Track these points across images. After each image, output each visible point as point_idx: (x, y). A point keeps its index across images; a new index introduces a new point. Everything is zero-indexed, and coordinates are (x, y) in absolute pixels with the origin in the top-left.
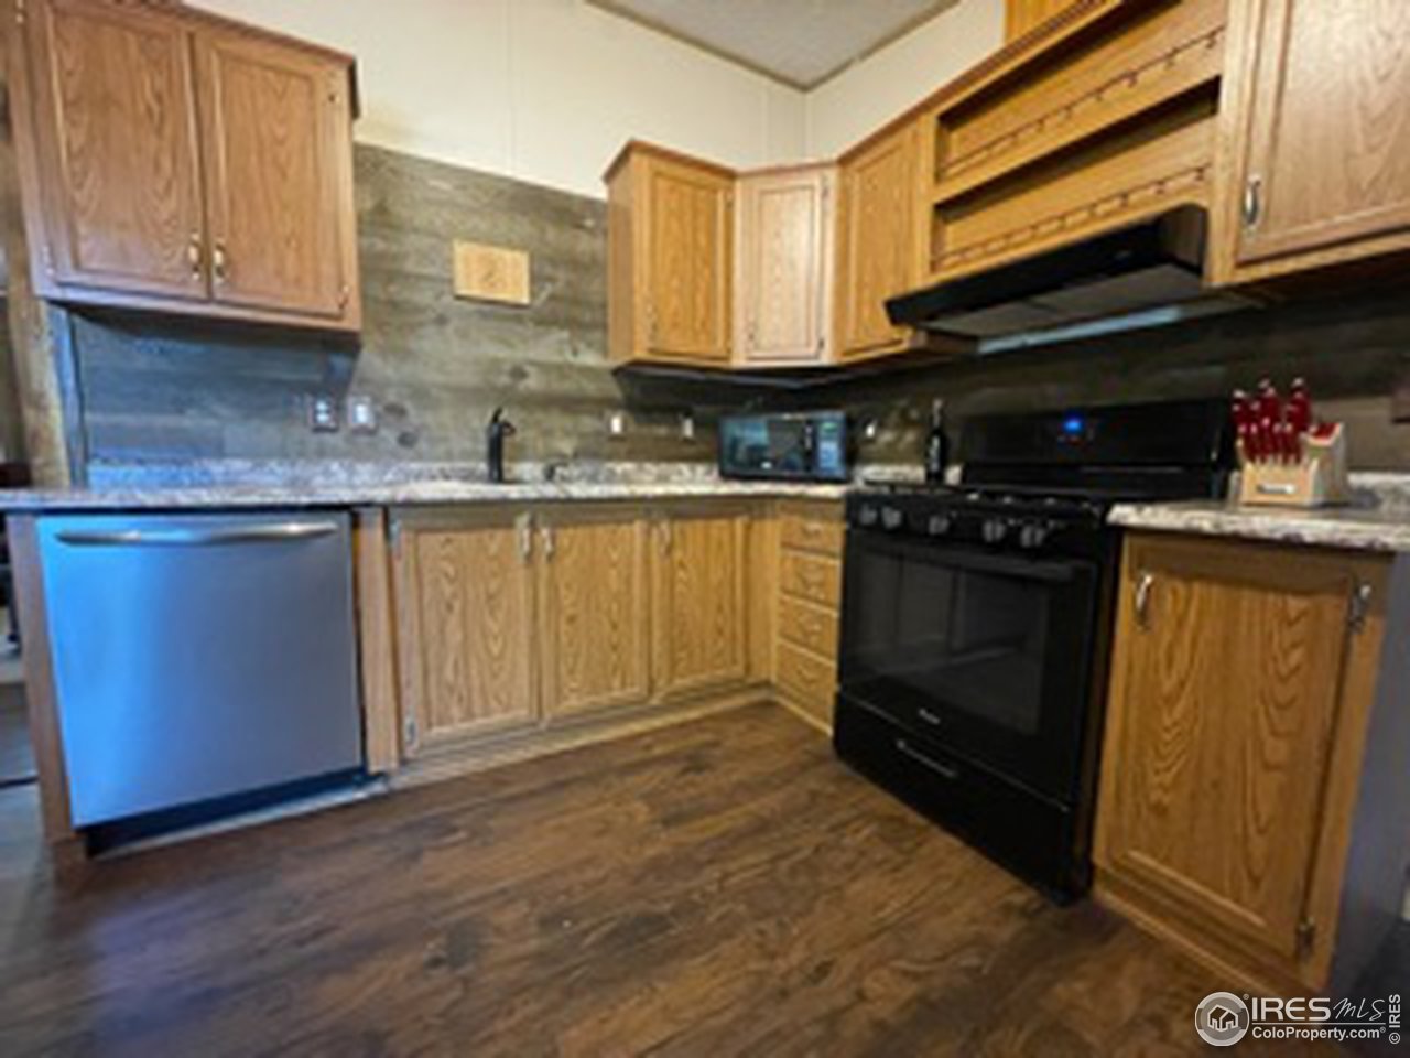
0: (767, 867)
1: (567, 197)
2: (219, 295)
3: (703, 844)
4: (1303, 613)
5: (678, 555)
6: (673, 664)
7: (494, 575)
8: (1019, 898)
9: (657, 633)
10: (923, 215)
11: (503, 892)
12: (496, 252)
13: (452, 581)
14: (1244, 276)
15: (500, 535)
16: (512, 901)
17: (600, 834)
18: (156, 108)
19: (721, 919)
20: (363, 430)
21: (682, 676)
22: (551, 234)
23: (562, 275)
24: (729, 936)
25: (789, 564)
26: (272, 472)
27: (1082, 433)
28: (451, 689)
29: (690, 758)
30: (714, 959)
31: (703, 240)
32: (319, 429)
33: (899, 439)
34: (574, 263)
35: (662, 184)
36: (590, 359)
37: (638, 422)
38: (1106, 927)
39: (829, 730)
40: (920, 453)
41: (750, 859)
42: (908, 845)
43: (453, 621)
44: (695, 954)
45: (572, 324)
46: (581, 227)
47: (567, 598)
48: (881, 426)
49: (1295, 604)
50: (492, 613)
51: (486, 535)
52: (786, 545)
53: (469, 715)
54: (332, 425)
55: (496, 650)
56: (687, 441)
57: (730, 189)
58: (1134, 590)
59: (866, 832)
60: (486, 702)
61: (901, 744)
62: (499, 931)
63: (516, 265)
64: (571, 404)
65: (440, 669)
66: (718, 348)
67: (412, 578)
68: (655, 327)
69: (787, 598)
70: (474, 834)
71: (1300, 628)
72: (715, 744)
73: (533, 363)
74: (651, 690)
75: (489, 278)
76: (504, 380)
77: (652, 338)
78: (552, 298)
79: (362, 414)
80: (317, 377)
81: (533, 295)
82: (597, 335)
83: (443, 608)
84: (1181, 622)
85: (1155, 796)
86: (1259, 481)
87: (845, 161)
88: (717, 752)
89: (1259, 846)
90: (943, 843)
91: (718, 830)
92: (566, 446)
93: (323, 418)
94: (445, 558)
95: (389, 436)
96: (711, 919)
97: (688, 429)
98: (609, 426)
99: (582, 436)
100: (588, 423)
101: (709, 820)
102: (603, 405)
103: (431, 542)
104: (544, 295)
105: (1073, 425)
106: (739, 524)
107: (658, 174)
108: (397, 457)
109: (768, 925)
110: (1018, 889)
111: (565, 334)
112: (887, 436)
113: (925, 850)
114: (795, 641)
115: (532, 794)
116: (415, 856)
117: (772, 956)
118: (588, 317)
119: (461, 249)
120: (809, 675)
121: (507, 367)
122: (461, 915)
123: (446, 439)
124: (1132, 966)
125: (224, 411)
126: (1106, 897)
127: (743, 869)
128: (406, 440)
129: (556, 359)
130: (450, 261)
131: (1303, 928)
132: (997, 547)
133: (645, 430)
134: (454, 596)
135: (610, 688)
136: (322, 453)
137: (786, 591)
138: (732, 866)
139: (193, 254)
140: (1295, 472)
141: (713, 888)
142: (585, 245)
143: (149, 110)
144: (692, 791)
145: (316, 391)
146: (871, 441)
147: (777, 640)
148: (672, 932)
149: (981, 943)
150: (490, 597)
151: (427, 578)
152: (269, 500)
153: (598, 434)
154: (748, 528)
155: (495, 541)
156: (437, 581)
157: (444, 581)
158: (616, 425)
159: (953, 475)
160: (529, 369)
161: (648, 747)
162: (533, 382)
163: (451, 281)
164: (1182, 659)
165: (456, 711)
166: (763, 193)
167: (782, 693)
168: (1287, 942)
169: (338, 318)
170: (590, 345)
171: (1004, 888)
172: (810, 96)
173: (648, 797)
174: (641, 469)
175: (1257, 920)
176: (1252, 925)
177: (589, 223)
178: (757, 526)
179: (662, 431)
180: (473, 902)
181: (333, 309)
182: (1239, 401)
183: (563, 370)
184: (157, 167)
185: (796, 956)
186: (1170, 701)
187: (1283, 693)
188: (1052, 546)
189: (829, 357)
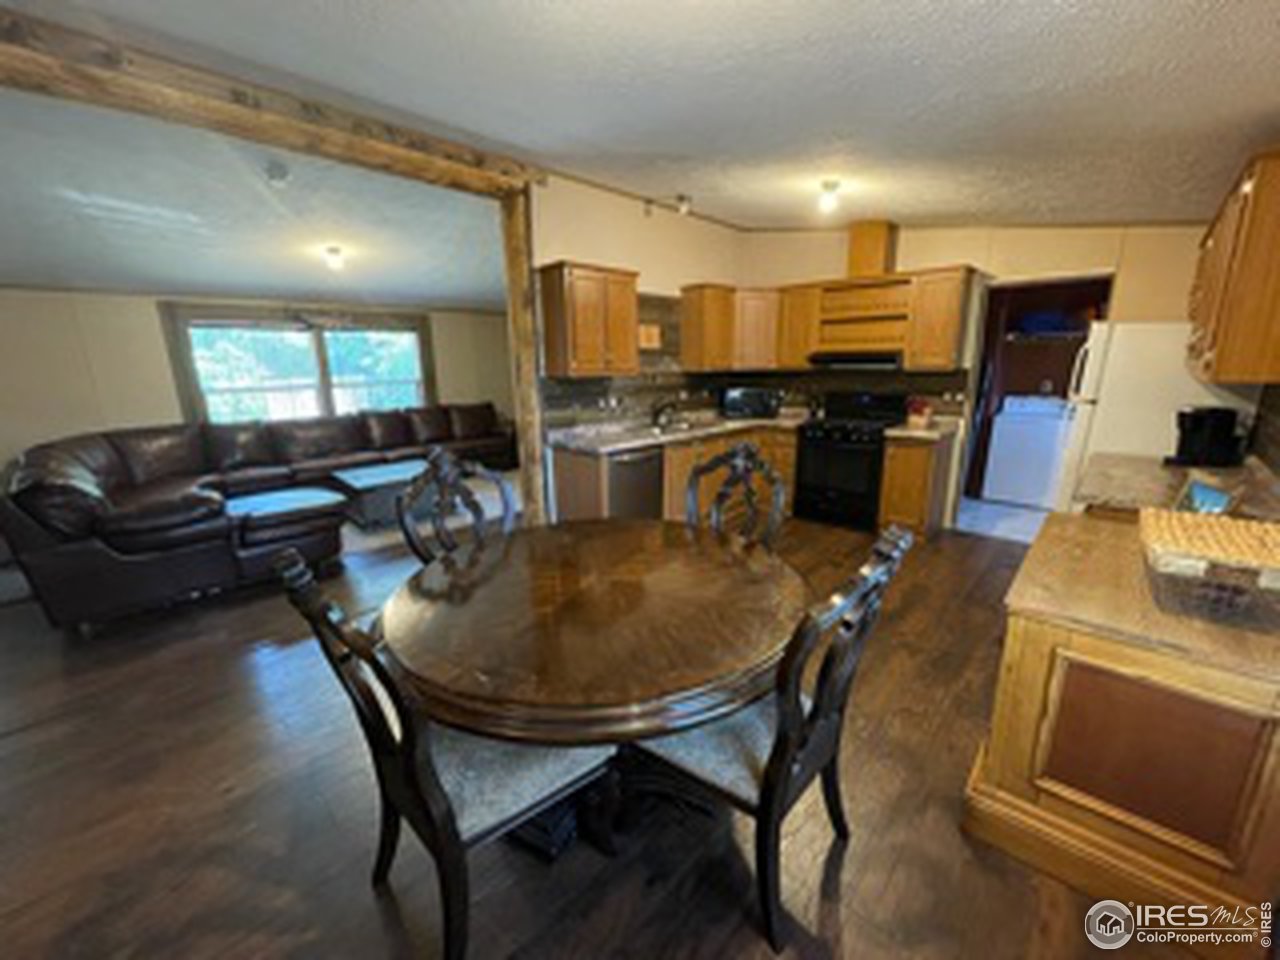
10: (816, 323)
12: (651, 327)
14: (913, 369)
20: (614, 409)
22: (668, 317)
23: (668, 332)
27: (869, 400)
32: (602, 410)
34: (673, 327)
36: (675, 368)
37: (690, 394)
40: (808, 405)
45: (672, 354)
46: (673, 311)
48: (787, 393)
54: (605, 409)
57: (733, 296)
58: (890, 450)
63: (656, 332)
73: (659, 373)
75: (648, 340)
76: (651, 382)
78: (667, 343)
79: (613, 402)
81: (661, 344)
82: (678, 357)
86: (914, 421)
87: (783, 290)
93: (602, 406)
95: (621, 411)
97: (705, 394)
98: (681, 397)
102: (680, 388)
104: (664, 343)
105: (866, 398)
111: (668, 359)
112: (790, 396)
118: (675, 349)
119: (641, 329)
121: (651, 376)
128: (626, 412)
129: (666, 370)
132: (855, 442)
136: (603, 421)
140: (922, 419)
142: (674, 319)
145: (601, 396)
146: (784, 397)
158: (684, 396)
159: (821, 414)
160: (657, 376)
162: (659, 381)
163: (638, 343)
166: (745, 298)
170: (676, 361)
182: (912, 402)
183: (667, 374)
188: (872, 441)
189: (773, 366)
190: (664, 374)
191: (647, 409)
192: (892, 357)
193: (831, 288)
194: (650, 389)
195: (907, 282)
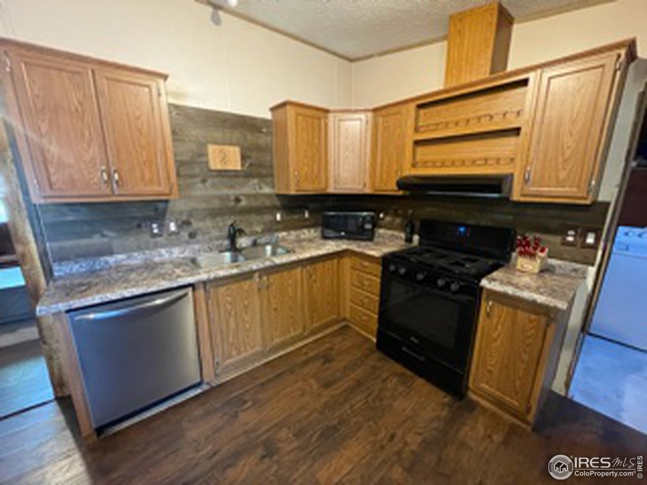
0: (364, 401)
1: (254, 119)
2: (117, 193)
3: (341, 393)
4: (535, 320)
5: (314, 277)
6: (312, 317)
7: (246, 298)
8: (447, 400)
9: (306, 308)
10: (409, 144)
11: (276, 425)
12: (227, 148)
13: (230, 304)
14: (523, 199)
15: (248, 282)
16: (281, 428)
17: (302, 395)
18: (79, 108)
19: (355, 423)
20: (173, 233)
21: (316, 322)
22: (249, 137)
23: (254, 155)
24: (359, 429)
25: (355, 276)
26: (136, 258)
27: (465, 232)
28: (232, 345)
29: (324, 356)
30: (357, 439)
31: (316, 141)
32: (155, 235)
33: (394, 221)
34: (260, 149)
35: (300, 118)
36: (267, 190)
37: (287, 214)
38: (472, 406)
39: (375, 340)
40: (402, 228)
41: (358, 398)
42: (409, 384)
43: (232, 320)
44: (351, 438)
45: (260, 176)
46: (261, 132)
47: (273, 302)
48: (386, 214)
49: (533, 317)
50: (246, 313)
51: (242, 283)
52: (352, 268)
53: (239, 353)
54: (160, 233)
55: (248, 326)
56: (307, 220)
57: (326, 118)
58: (486, 306)
59: (394, 381)
60: (245, 347)
61: (404, 349)
62: (280, 441)
63: (234, 152)
64: (258, 211)
65: (228, 338)
66: (323, 185)
67: (215, 306)
68: (298, 181)
69: (354, 288)
70: (254, 403)
71: (535, 324)
72: (331, 349)
73: (244, 195)
74: (304, 328)
75: (223, 160)
76: (232, 204)
77: (297, 185)
78: (251, 165)
79: (173, 227)
80: (152, 214)
81: (243, 165)
82: (269, 180)
83: (227, 315)
84: (500, 317)
85: (489, 367)
86: (523, 263)
87: (375, 110)
88: (334, 352)
89: (518, 383)
90: (420, 381)
91: (344, 388)
92: (259, 229)
93: (156, 231)
94: (228, 296)
95: (185, 234)
96: (352, 424)
97: (307, 215)
98: (275, 217)
99: (264, 223)
100: (267, 218)
101: (340, 383)
102: (273, 209)
103: (222, 290)
104: (247, 165)
105: (462, 229)
106: (335, 261)
107: (298, 114)
108: (188, 243)
109: (371, 423)
110: (445, 397)
111: (256, 181)
112: (388, 219)
113: (414, 385)
114: (357, 304)
115: (270, 381)
116: (236, 415)
117: (376, 435)
118: (264, 172)
119: (211, 149)
120: (364, 318)
121: (233, 198)
122: (264, 437)
123: (209, 233)
124: (481, 419)
125: (111, 234)
126: (472, 396)
127: (358, 402)
128: (192, 235)
129: (254, 192)
130: (206, 155)
131: (529, 406)
133: (290, 217)
134: (232, 309)
135: (290, 332)
136: (156, 246)
137: (353, 285)
138: (353, 401)
139: (105, 176)
140: (534, 263)
141: (349, 412)
142: (263, 140)
143: (77, 110)
144: (329, 372)
145: (152, 220)
146: (382, 219)
147: (349, 304)
148: (341, 432)
149: (437, 418)
150: (246, 307)
151: (221, 304)
152: (161, 288)
153: (271, 222)
154: (339, 262)
155: (246, 285)
156: (225, 305)
157: (228, 305)
158: (278, 217)
159: (416, 239)
160: (242, 197)
161: (306, 353)
162: (244, 203)
163: (207, 163)
164: (500, 327)
165: (234, 353)
166: (340, 120)
167: (351, 322)
168: (523, 409)
169: (168, 195)
170: (267, 184)
171: (442, 397)
172: (353, 64)
173: (314, 376)
174: (289, 235)
175: (516, 403)
176: (514, 405)
177: (264, 130)
178: (341, 261)
179: (296, 217)
180: (267, 431)
181: (167, 191)
182: (519, 240)
183: (256, 196)
184: (83, 135)
185: (383, 434)
186: (495, 341)
187: (528, 341)
188: (462, 290)
189: (368, 191)
190: (248, 196)
191: (226, 232)
192: (496, 184)
193: (426, 104)
194: (232, 211)
195: (525, 82)
